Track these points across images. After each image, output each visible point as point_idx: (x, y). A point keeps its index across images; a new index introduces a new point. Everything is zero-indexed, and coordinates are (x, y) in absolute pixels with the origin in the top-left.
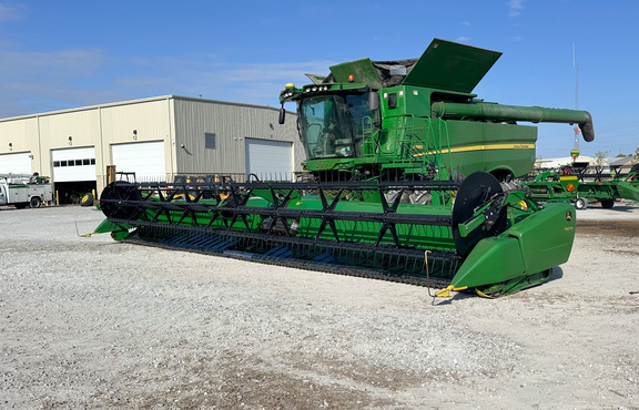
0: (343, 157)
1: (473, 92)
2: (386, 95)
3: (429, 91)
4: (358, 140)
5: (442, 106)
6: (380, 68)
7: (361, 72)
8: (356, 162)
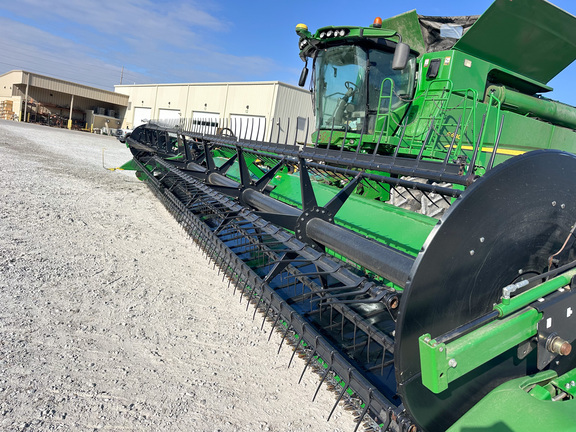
0: (350, 131)
1: (549, 85)
2: (427, 62)
3: (487, 67)
4: (373, 113)
5: (502, 92)
6: (428, 27)
7: (404, 31)
8: (364, 140)
